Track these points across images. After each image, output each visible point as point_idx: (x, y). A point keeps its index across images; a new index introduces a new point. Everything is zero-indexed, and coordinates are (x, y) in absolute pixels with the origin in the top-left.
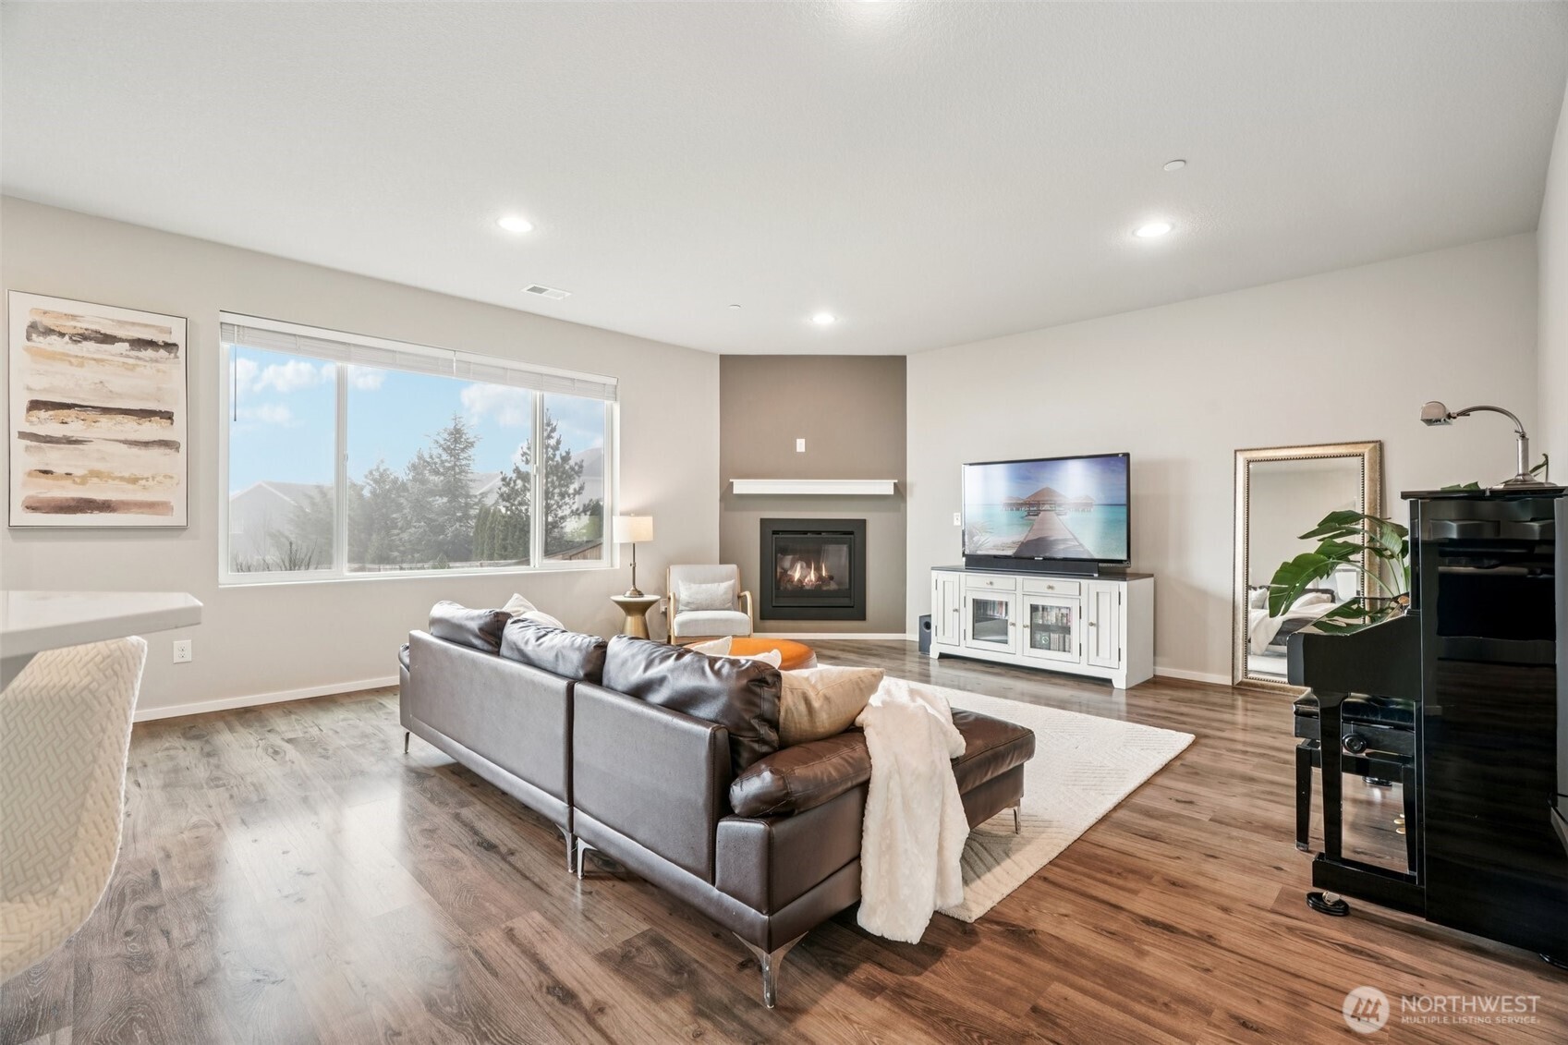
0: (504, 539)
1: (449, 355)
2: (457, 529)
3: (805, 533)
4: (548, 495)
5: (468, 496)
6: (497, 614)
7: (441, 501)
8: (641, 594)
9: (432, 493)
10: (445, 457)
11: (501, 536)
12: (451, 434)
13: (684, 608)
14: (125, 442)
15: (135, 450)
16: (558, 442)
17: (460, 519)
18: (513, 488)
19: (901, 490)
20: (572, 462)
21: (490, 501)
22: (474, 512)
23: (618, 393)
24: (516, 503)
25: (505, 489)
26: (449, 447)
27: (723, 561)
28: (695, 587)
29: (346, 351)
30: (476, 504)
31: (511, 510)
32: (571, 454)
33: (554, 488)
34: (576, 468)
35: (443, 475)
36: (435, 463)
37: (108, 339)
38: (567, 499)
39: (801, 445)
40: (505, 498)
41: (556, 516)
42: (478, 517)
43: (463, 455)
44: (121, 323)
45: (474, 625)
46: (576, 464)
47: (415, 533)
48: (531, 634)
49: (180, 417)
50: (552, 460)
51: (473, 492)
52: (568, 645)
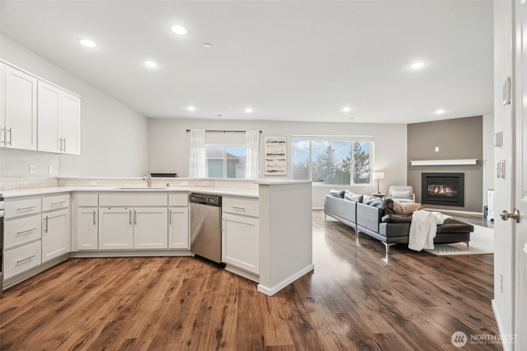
0: (344, 179)
1: (332, 136)
2: (330, 176)
3: (440, 177)
4: (356, 165)
5: (333, 166)
6: (343, 192)
7: (325, 168)
8: (380, 193)
9: (323, 165)
10: (327, 155)
11: (343, 178)
12: (328, 148)
13: (393, 198)
14: (278, 160)
15: (280, 161)
16: (361, 149)
17: (331, 173)
18: (346, 163)
19: (480, 163)
20: (365, 155)
21: (339, 167)
22: (335, 171)
23: (374, 139)
24: (347, 168)
25: (344, 164)
26: (327, 152)
27: (408, 185)
28: (397, 192)
29: (311, 138)
30: (335, 168)
31: (346, 170)
32: (365, 152)
33: (359, 163)
34: (367, 156)
35: (326, 160)
36: (324, 157)
37: (276, 142)
38: (363, 166)
39: (437, 149)
40: (344, 166)
41: (360, 172)
42: (336, 172)
43: (331, 154)
44: (278, 139)
45: (339, 194)
46: (366, 155)
47: (318, 177)
48: (350, 195)
49: (285, 155)
50: (359, 154)
51: (335, 165)
52: (356, 197)
